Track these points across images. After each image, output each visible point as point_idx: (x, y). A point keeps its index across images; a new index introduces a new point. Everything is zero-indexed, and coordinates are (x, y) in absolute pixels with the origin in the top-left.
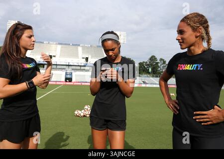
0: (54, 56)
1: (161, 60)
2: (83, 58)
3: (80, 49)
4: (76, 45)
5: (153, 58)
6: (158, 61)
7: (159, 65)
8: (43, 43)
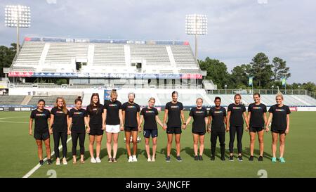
0: (85, 64)
1: (276, 60)
2: (133, 65)
3: (127, 48)
4: (120, 42)
5: (260, 58)
6: (271, 63)
7: (273, 69)
8: (65, 41)
